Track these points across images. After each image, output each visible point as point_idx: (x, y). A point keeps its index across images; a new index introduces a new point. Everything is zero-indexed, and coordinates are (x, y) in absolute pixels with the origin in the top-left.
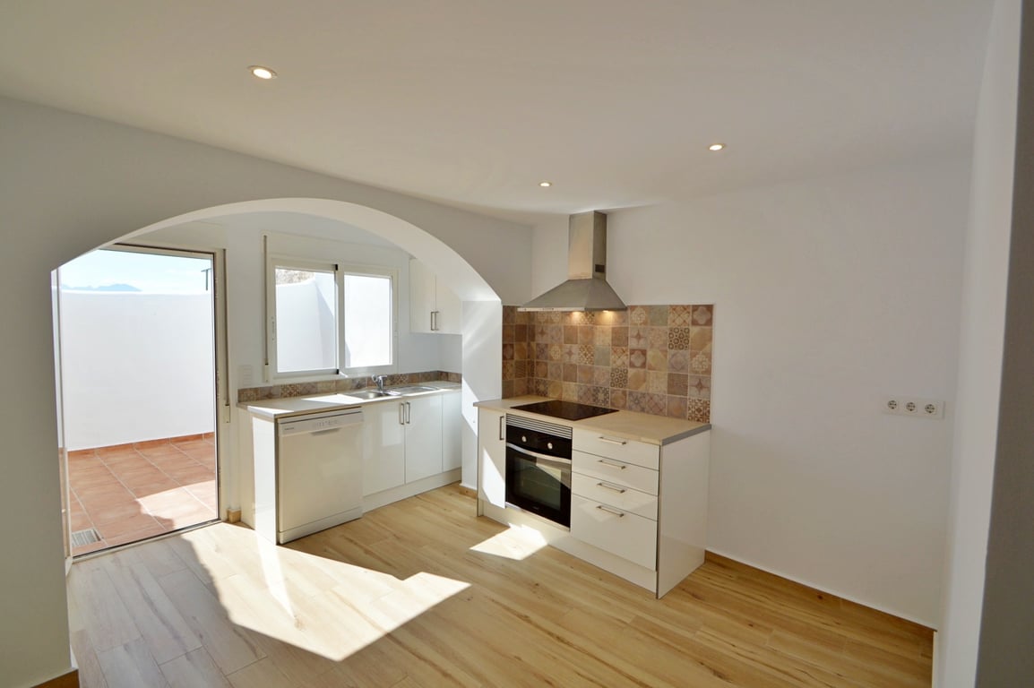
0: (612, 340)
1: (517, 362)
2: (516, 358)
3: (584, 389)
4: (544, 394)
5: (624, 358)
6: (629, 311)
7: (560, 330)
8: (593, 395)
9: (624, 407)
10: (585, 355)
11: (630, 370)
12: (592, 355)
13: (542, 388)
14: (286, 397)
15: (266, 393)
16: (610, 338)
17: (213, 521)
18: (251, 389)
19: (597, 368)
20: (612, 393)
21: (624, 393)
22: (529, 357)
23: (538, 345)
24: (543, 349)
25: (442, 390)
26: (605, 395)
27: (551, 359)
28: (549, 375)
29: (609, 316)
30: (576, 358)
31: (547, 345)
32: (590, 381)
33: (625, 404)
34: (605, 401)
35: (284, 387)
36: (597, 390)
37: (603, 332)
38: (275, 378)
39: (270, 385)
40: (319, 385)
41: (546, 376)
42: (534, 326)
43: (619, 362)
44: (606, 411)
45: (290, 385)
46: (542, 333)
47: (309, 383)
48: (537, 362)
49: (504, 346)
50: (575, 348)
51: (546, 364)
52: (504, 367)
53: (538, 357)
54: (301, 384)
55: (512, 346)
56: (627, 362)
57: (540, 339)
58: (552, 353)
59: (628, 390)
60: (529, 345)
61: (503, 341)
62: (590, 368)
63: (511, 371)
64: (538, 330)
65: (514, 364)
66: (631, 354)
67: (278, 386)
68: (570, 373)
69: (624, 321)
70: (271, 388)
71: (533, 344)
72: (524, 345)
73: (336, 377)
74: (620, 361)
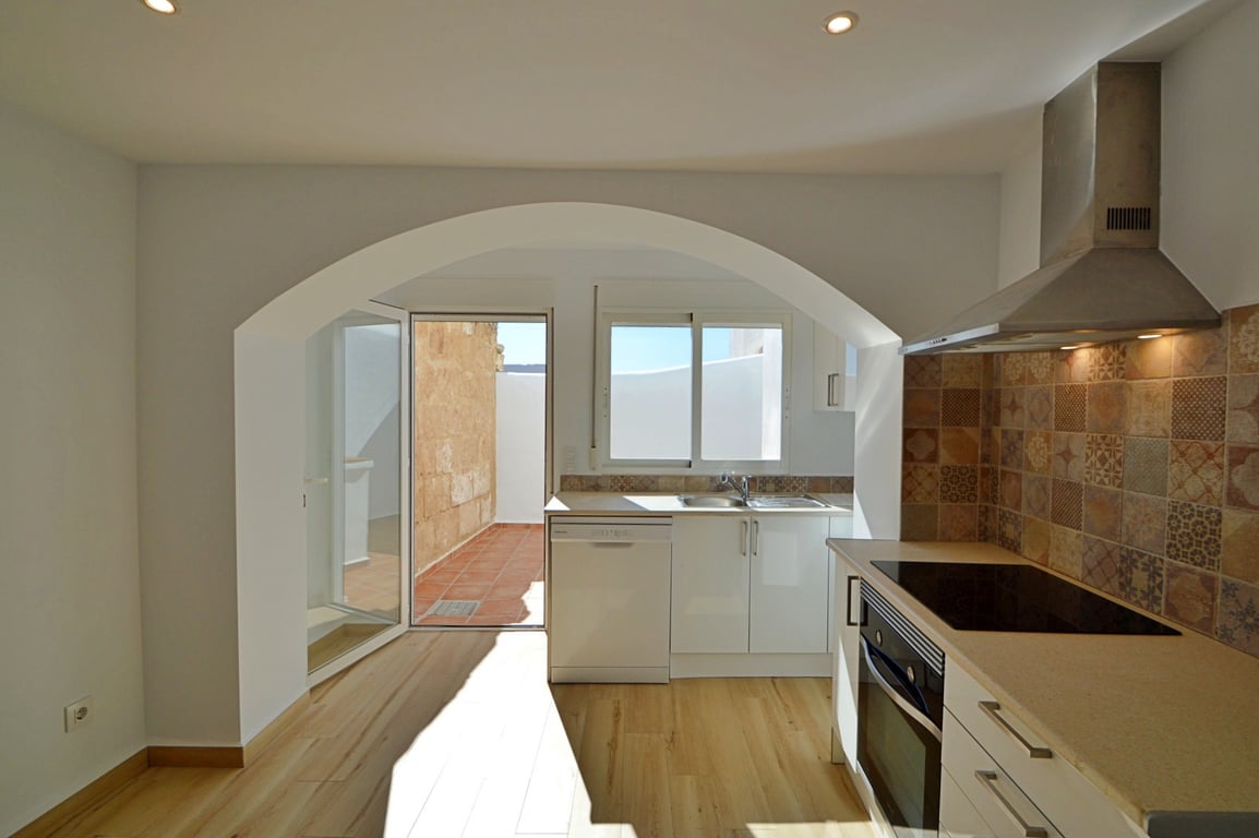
0: (1175, 420)
1: (946, 469)
2: (945, 457)
3: (1096, 549)
4: (1014, 547)
5: (1210, 475)
6: (1227, 329)
7: (1048, 399)
8: (1121, 572)
9: (1205, 627)
10: (1103, 460)
11: (1227, 512)
12: (1119, 462)
13: (1010, 530)
14: (616, 491)
15: (592, 483)
16: (1169, 412)
17: (539, 626)
18: (575, 476)
19: (1131, 499)
20: (1171, 575)
21: (1209, 583)
22: (985, 459)
23: (1005, 432)
24: (1015, 442)
25: (834, 509)
26: (1152, 577)
27: (1029, 467)
28: (1024, 503)
29: (1166, 349)
30: (1082, 468)
31: (1020, 434)
32: (1111, 533)
33: (1211, 619)
34: (1150, 596)
35: (614, 478)
36: (1129, 560)
37: (1147, 396)
38: (604, 466)
39: (598, 473)
40: (660, 480)
41: (1017, 506)
42: (998, 391)
43: (1193, 487)
44: (1152, 628)
45: (622, 477)
46: (1014, 407)
47: (647, 476)
48: (1002, 471)
49: (908, 434)
50: (1079, 442)
51: (1018, 477)
52: (907, 475)
53: (1004, 463)
54: (635, 477)
55: (932, 434)
56: (1219, 488)
57: (1009, 422)
58: (1030, 452)
59: (1220, 575)
60: (987, 433)
61: (905, 421)
62: (1115, 496)
63: (928, 485)
64: (1005, 400)
65: (938, 471)
66: (1234, 463)
67: (607, 476)
68: (1065, 504)
69: (1210, 362)
70: (598, 477)
71: (997, 432)
72: (973, 433)
73: (688, 472)
74: (1199, 483)
